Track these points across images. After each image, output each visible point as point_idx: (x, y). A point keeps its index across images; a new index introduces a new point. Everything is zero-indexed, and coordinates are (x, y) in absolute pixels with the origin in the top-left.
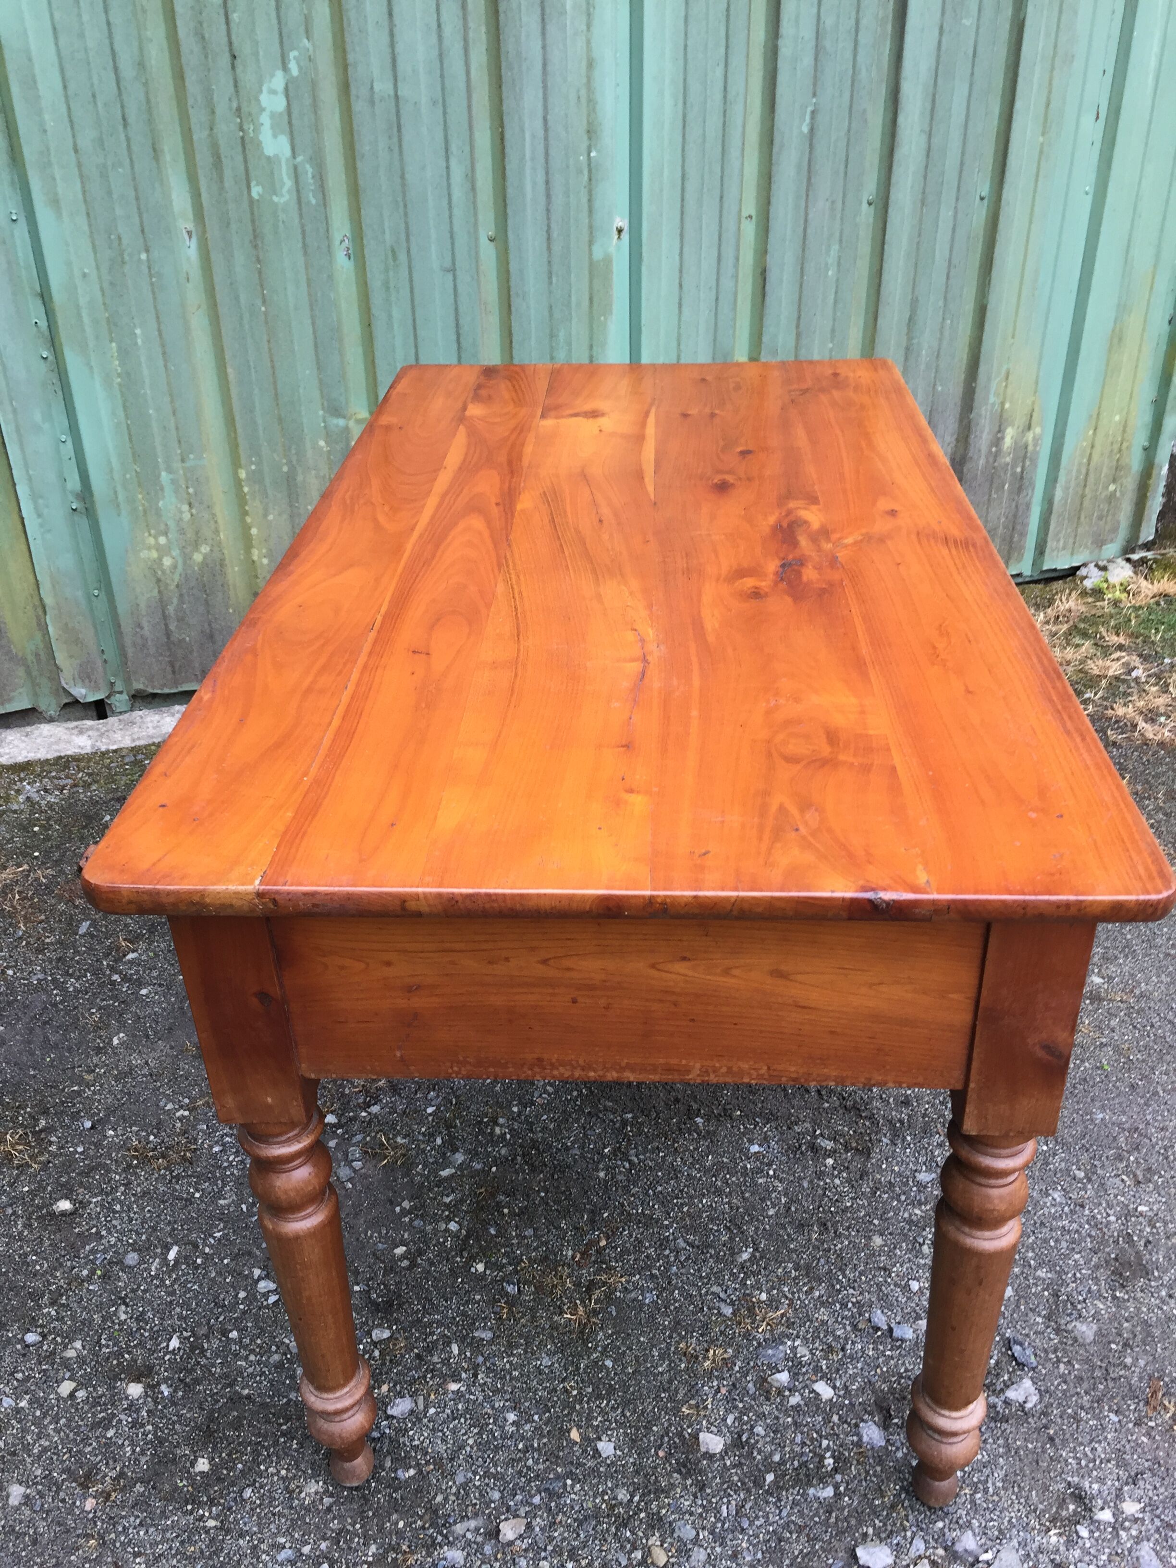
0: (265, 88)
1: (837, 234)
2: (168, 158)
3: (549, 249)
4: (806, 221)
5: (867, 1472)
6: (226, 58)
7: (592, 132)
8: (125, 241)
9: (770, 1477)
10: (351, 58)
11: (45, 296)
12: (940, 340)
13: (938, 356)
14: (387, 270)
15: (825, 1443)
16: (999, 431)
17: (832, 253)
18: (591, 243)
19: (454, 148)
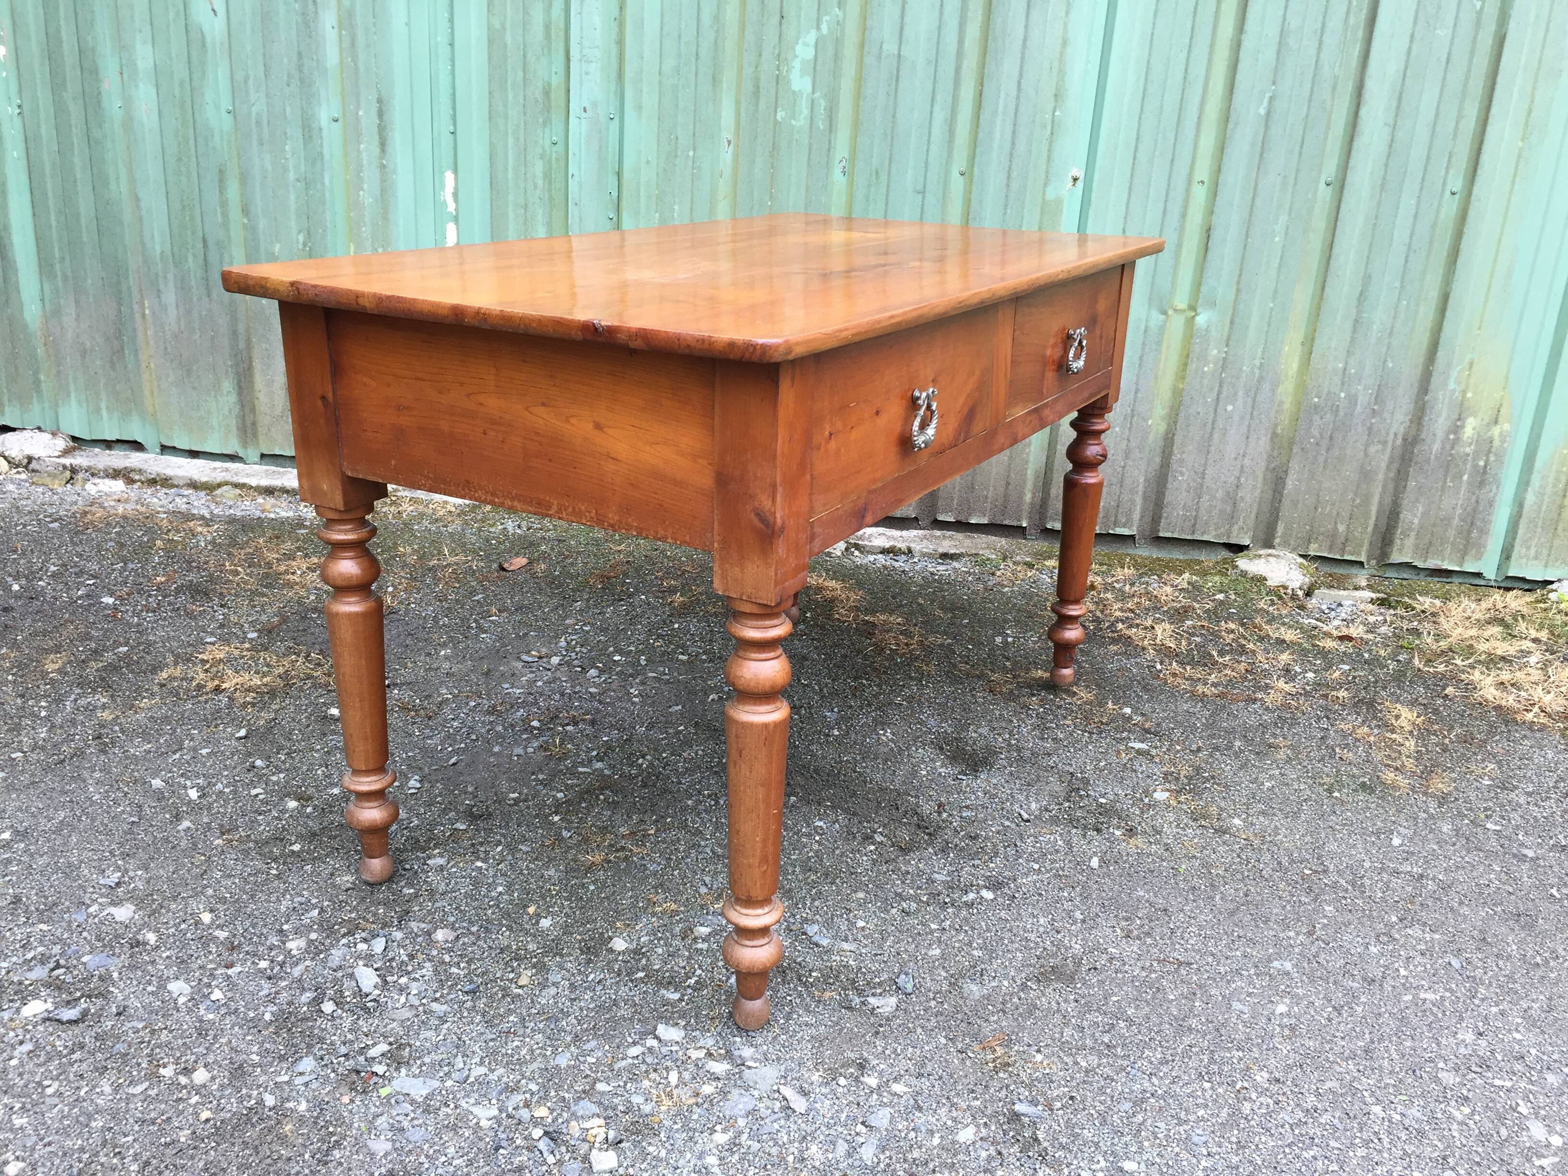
0: (800, 42)
1: (1287, 207)
2: (725, 86)
3: (1008, 186)
4: (1255, 189)
5: (713, 996)
6: (777, 18)
7: (1058, 96)
8: (680, 141)
9: (641, 974)
10: (869, 23)
11: (619, 174)
12: (1395, 318)
13: (1391, 333)
14: (869, 186)
15: (699, 972)
16: (1459, 420)
17: (1280, 222)
18: (1045, 185)
19: (938, 98)
